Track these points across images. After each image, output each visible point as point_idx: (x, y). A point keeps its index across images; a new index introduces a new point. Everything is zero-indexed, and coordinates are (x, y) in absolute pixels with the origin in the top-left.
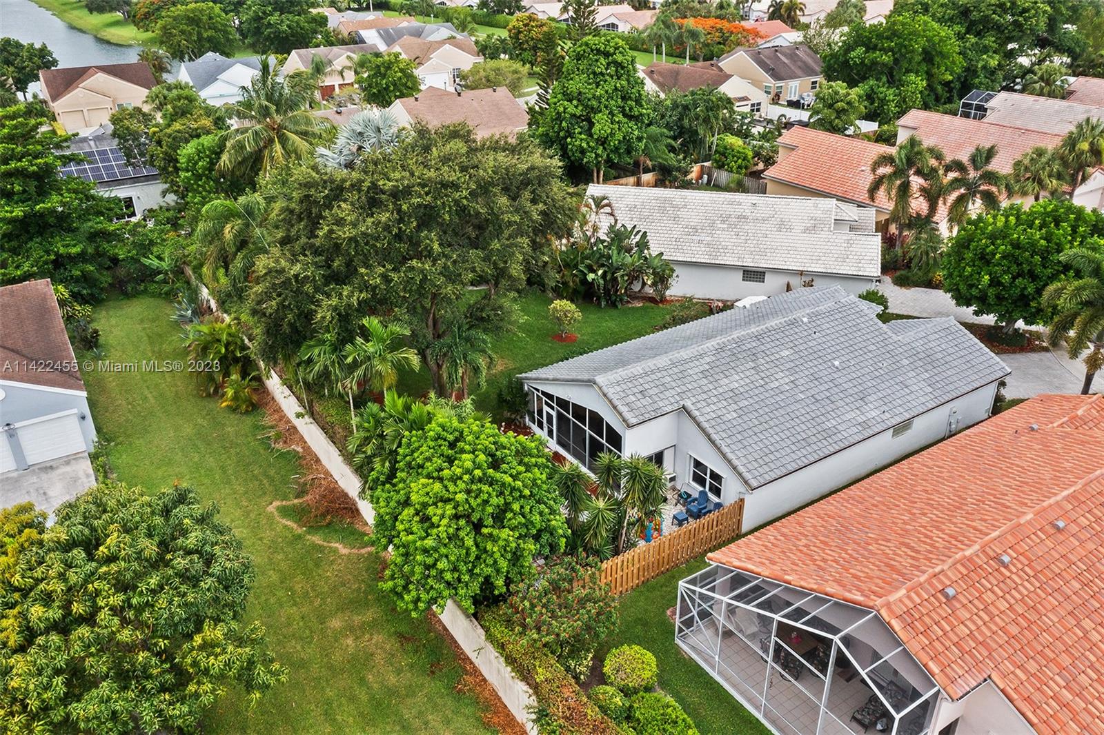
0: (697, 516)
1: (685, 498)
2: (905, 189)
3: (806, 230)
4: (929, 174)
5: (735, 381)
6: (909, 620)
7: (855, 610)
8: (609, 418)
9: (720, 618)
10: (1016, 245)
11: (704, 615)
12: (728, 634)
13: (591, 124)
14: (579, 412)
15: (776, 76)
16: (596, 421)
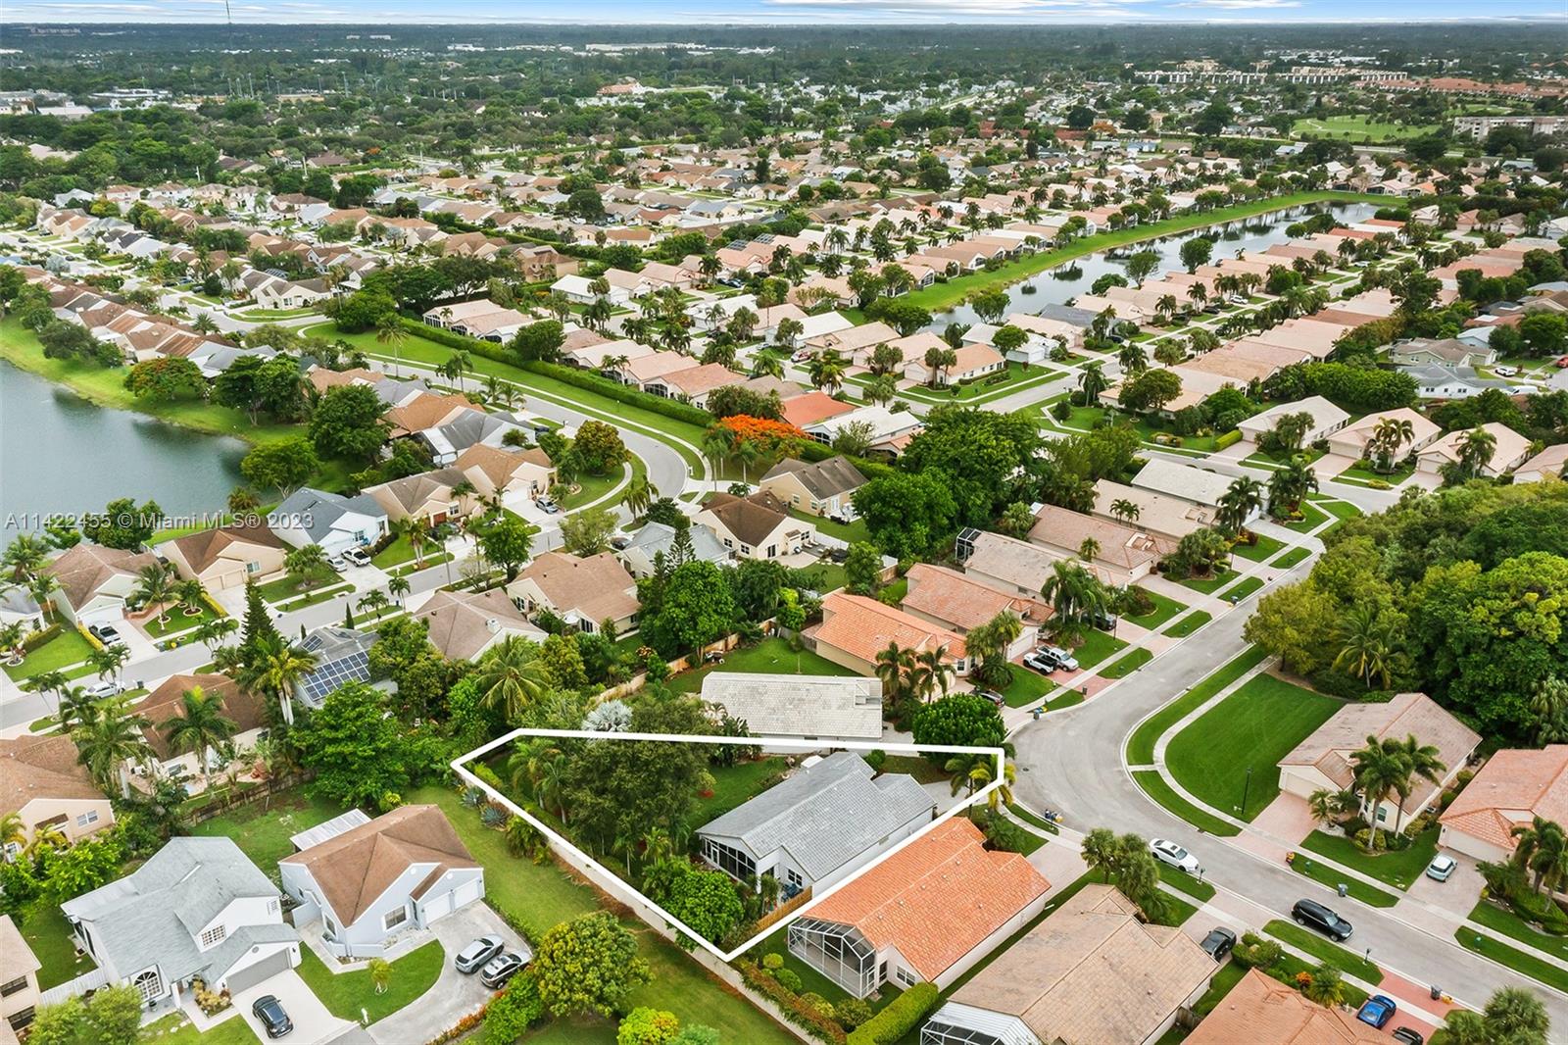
0: (792, 896)
1: (786, 888)
2: (895, 673)
3: (839, 708)
4: (909, 664)
5: (804, 829)
6: (866, 928)
7: (848, 927)
8: (748, 854)
9: (805, 938)
10: (942, 728)
11: (800, 938)
12: (809, 945)
13: (696, 624)
14: (732, 851)
15: (821, 495)
16: (742, 856)
